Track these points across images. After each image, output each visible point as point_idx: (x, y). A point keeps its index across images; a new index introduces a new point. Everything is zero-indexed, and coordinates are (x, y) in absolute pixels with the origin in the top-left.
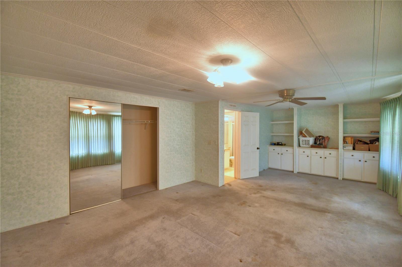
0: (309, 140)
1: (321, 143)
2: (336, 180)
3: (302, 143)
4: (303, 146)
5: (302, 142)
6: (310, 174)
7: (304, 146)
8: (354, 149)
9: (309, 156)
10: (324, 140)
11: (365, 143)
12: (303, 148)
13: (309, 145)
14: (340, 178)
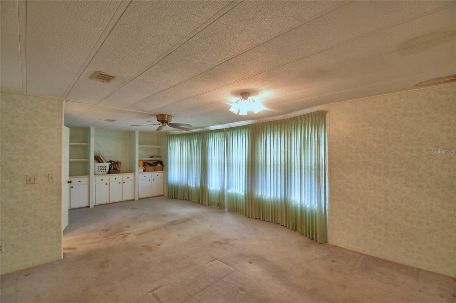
0: (106, 166)
1: (115, 168)
2: (133, 202)
3: (98, 170)
4: (99, 173)
5: (98, 168)
6: (109, 203)
7: (101, 173)
8: (144, 171)
9: (108, 183)
10: (118, 165)
11: (151, 165)
12: (100, 175)
13: (106, 171)
14: (137, 199)
